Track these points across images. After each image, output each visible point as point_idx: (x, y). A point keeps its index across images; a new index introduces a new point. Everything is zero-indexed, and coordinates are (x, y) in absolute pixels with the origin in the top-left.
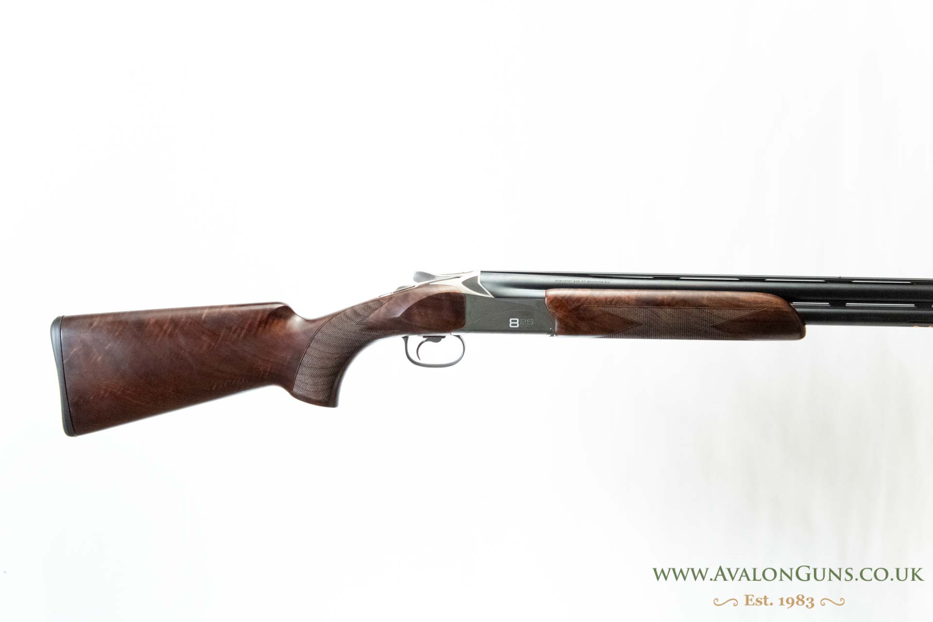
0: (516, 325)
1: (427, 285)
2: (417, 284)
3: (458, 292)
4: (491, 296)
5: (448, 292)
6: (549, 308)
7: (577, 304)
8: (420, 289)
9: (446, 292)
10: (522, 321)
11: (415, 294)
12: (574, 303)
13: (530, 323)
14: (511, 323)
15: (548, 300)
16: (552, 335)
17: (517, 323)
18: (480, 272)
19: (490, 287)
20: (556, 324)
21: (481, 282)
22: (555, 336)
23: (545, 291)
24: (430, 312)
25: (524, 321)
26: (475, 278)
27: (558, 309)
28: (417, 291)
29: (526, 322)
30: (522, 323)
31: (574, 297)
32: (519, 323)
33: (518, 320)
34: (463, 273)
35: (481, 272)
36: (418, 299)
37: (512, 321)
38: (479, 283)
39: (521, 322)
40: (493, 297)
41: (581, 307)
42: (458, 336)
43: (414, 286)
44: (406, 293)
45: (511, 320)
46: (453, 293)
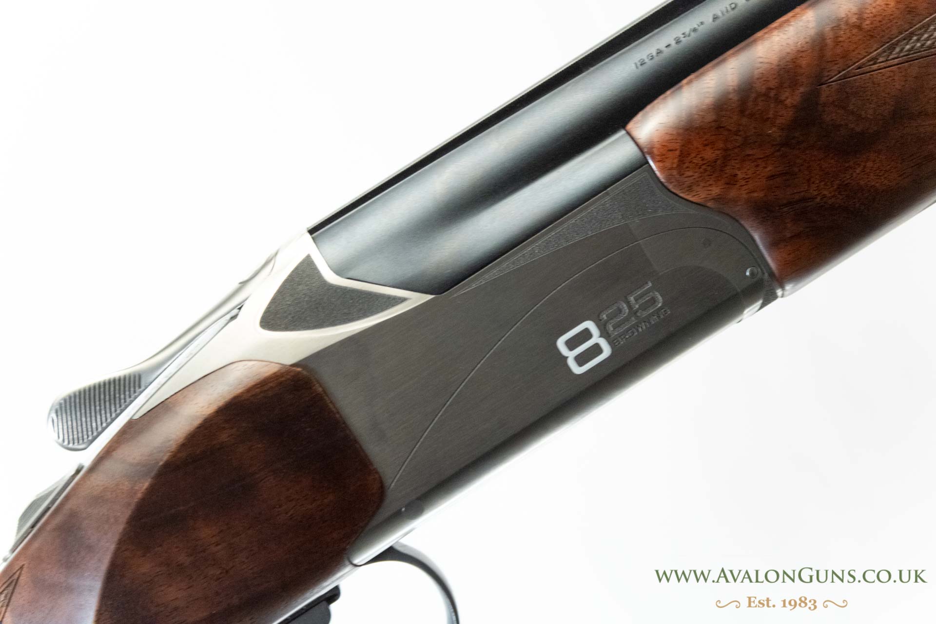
0: (596, 350)
1: (131, 430)
2: (87, 457)
3: (268, 370)
4: (416, 299)
5: (228, 397)
6: (690, 189)
7: (792, 98)
8: (108, 465)
9: (221, 403)
10: (611, 317)
11: (97, 499)
12: (779, 101)
13: (644, 307)
14: (571, 356)
15: (661, 159)
16: (769, 297)
17: (596, 338)
18: (308, 235)
19: (384, 267)
20: (757, 237)
21: (339, 272)
22: (779, 292)
23: (622, 133)
24: (206, 533)
25: (620, 311)
26: (306, 268)
27: (728, 170)
28: (99, 480)
29: (633, 313)
30: (615, 327)
31: (763, 78)
32: (604, 334)
33: (589, 325)
34: (244, 283)
35: (312, 231)
36: (123, 514)
37: (572, 344)
38: (331, 277)
39: (610, 328)
40: (430, 297)
41: (823, 98)
42: (391, 554)
43: (78, 471)
44: (59, 519)
45: (561, 343)
46: (249, 390)
